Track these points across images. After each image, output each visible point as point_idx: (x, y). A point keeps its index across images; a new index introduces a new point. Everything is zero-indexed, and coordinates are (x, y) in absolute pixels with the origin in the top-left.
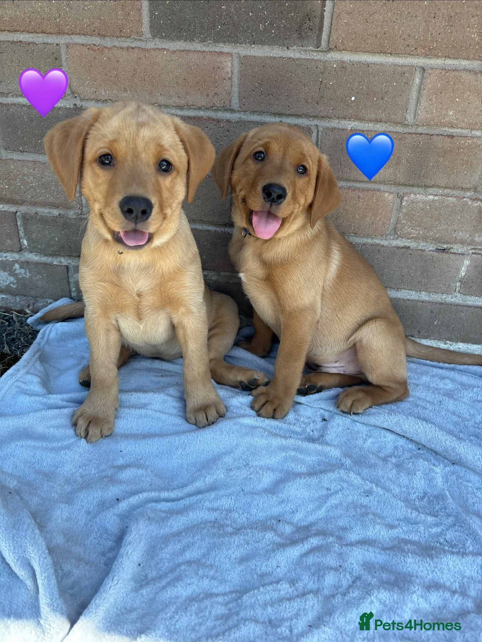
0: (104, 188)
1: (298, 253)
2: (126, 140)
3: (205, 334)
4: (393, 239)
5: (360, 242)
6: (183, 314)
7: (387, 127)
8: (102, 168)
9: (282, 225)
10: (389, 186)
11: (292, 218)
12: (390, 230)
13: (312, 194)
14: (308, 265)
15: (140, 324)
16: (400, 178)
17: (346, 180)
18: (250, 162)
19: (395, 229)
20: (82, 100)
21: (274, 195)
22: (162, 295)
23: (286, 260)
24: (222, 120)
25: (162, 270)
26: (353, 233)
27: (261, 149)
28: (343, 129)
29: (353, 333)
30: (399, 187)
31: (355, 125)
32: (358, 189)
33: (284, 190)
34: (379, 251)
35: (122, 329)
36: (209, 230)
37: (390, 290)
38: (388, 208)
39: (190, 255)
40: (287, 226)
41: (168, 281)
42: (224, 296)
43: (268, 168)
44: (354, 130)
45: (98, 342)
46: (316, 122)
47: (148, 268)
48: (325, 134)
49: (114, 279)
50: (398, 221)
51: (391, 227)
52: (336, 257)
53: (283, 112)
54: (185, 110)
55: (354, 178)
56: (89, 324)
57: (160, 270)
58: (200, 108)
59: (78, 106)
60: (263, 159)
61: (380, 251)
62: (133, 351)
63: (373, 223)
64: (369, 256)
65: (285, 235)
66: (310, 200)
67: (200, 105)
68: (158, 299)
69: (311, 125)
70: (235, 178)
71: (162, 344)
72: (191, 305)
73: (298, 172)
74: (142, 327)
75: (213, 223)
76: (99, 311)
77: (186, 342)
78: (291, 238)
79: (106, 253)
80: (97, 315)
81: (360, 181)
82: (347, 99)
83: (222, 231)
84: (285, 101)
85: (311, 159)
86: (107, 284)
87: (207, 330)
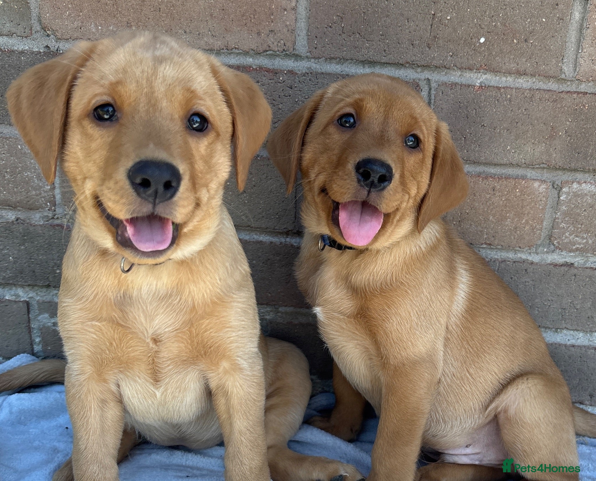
0: (99, 156)
1: (406, 273)
2: (137, 82)
3: (261, 403)
4: (547, 252)
5: (496, 257)
6: (226, 372)
7: (534, 83)
8: (98, 126)
9: (383, 227)
10: (539, 171)
11: (398, 217)
12: (542, 238)
13: (428, 182)
14: (423, 292)
15: (157, 388)
16: (557, 158)
17: (474, 163)
18: (332, 129)
19: (550, 237)
20: (58, 39)
21: (375, 178)
22: (193, 342)
23: (389, 284)
24: (281, 70)
25: (193, 300)
26: (486, 244)
27: (349, 110)
28: (469, 86)
29: (494, 398)
30: (555, 173)
31: (486, 79)
32: (493, 176)
33: (389, 169)
34: (526, 270)
35: (126, 399)
36: (261, 241)
37: (545, 332)
38: (540, 205)
39: (238, 276)
40: (389, 229)
41: (203, 318)
42: (286, 346)
43: (362, 137)
44: (485, 87)
45: (88, 421)
46: (426, 74)
47: (171, 296)
48: (441, 93)
49: (116, 314)
50: (554, 225)
51: (544, 234)
52: (463, 280)
53: (376, 58)
54: (223, 56)
55: (486, 159)
56: (73, 391)
57: (190, 299)
58: (246, 53)
59: (52, 49)
60: (353, 126)
61: (528, 271)
62: (140, 436)
63: (516, 228)
64: (512, 278)
65: (387, 244)
66: (423, 191)
67: (246, 48)
68: (185, 347)
69: (419, 80)
70: (308, 156)
71: (190, 423)
72: (238, 356)
73: (407, 145)
74: (158, 394)
75: (269, 230)
76: (89, 369)
77: (230, 417)
78: (395, 250)
79: (102, 272)
80: (86, 376)
81: (495, 165)
82: (474, 40)
83: (281, 243)
84: (378, 43)
85: (426, 126)
86: (104, 323)
87: (264, 398)
